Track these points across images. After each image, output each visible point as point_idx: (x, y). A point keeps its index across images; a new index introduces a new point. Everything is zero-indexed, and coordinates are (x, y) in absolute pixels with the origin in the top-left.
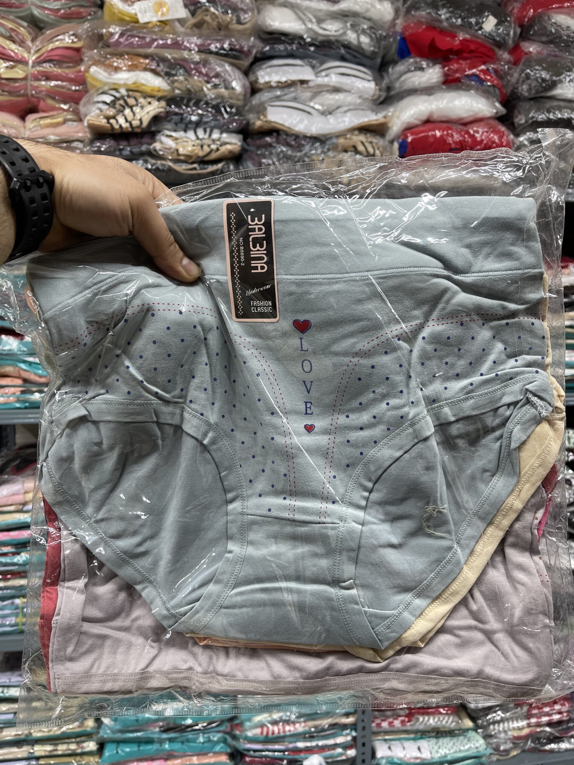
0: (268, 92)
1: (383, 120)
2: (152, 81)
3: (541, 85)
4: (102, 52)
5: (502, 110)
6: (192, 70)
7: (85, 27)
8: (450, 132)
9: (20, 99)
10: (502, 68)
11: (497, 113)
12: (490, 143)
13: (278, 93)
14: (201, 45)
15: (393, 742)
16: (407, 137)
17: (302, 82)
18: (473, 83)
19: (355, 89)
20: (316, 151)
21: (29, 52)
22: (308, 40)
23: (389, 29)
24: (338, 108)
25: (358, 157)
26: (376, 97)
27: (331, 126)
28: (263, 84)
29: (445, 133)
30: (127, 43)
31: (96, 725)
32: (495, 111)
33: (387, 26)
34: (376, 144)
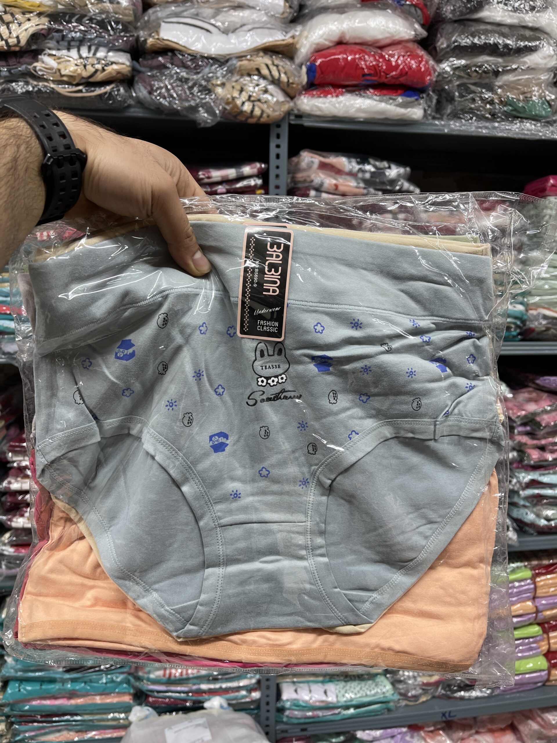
0: (165, 8)
1: (291, 41)
3: (465, 6)
5: (425, 34)
8: (363, 55)
11: (416, 35)
12: (407, 69)
15: (301, 685)
16: (315, 60)
19: (260, 5)
20: (215, 73)
24: (241, 26)
26: (286, 15)
27: (232, 46)
29: (357, 56)
32: (413, 33)
34: (282, 67)
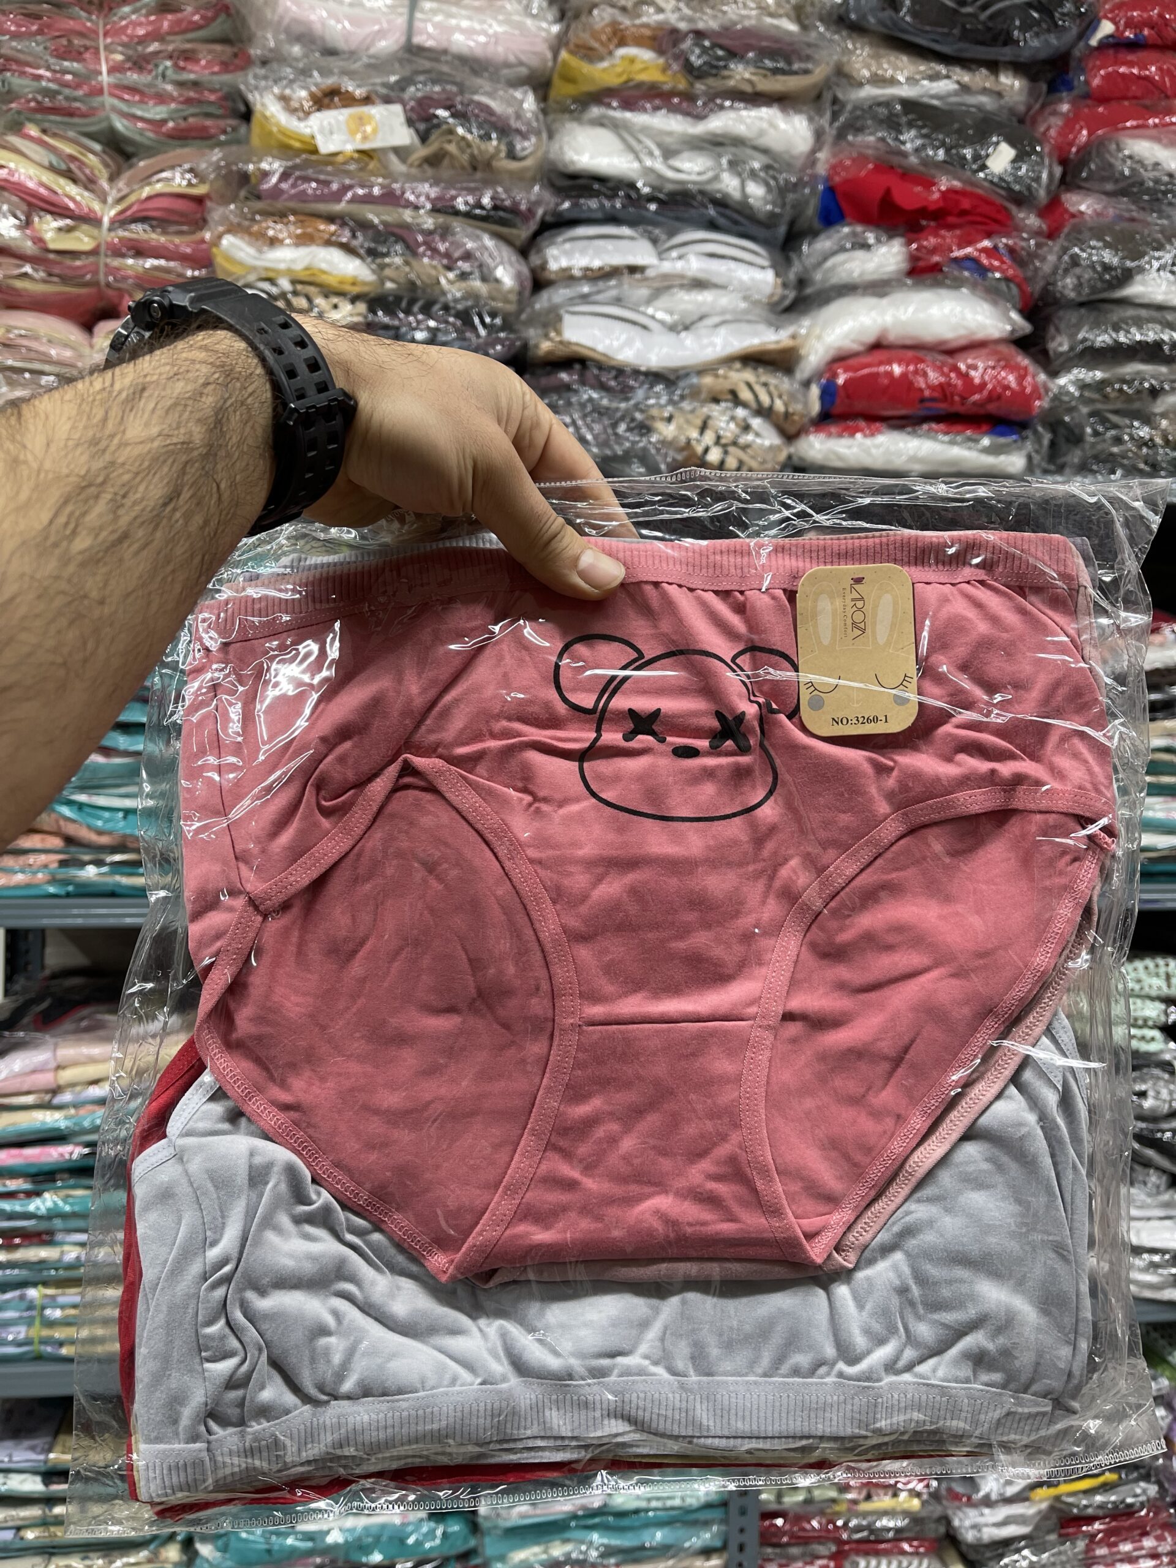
0: (567, 287)
1: (790, 343)
2: (342, 265)
3: (1101, 279)
4: (246, 210)
5: (1024, 326)
6: (419, 245)
7: (215, 159)
8: (921, 366)
9: (83, 291)
10: (1023, 244)
11: (1013, 331)
12: (999, 390)
13: (586, 289)
14: (438, 199)
16: (835, 375)
17: (633, 269)
18: (966, 274)
19: (735, 282)
20: (657, 399)
21: (104, 201)
22: (646, 190)
23: (803, 169)
24: (702, 318)
25: (740, 412)
26: (776, 298)
27: (688, 353)
28: (556, 272)
29: (911, 368)
30: (293, 191)
31: (185, 1558)
32: (1009, 328)
33: (799, 163)
34: (776, 387)
